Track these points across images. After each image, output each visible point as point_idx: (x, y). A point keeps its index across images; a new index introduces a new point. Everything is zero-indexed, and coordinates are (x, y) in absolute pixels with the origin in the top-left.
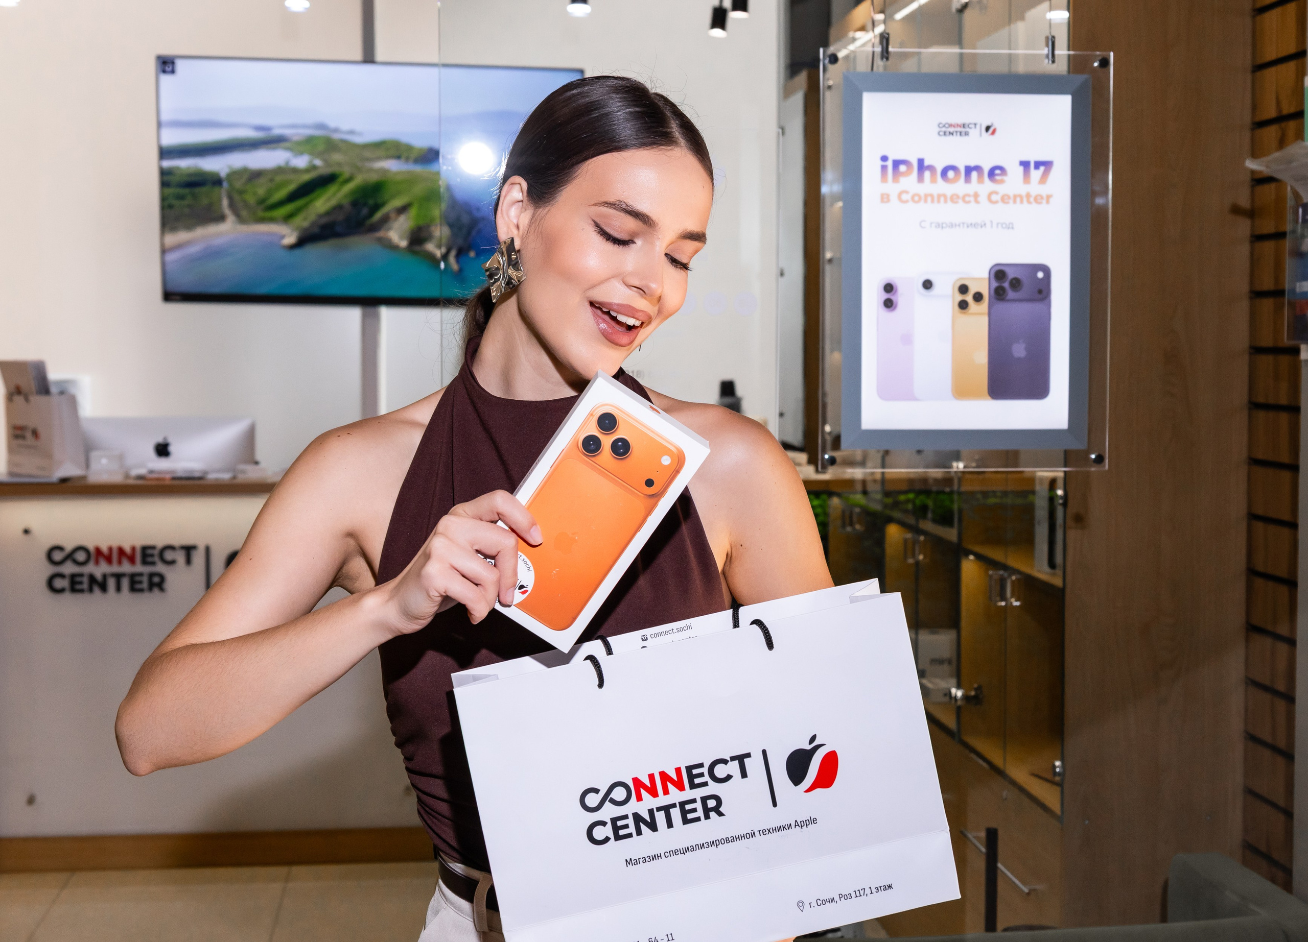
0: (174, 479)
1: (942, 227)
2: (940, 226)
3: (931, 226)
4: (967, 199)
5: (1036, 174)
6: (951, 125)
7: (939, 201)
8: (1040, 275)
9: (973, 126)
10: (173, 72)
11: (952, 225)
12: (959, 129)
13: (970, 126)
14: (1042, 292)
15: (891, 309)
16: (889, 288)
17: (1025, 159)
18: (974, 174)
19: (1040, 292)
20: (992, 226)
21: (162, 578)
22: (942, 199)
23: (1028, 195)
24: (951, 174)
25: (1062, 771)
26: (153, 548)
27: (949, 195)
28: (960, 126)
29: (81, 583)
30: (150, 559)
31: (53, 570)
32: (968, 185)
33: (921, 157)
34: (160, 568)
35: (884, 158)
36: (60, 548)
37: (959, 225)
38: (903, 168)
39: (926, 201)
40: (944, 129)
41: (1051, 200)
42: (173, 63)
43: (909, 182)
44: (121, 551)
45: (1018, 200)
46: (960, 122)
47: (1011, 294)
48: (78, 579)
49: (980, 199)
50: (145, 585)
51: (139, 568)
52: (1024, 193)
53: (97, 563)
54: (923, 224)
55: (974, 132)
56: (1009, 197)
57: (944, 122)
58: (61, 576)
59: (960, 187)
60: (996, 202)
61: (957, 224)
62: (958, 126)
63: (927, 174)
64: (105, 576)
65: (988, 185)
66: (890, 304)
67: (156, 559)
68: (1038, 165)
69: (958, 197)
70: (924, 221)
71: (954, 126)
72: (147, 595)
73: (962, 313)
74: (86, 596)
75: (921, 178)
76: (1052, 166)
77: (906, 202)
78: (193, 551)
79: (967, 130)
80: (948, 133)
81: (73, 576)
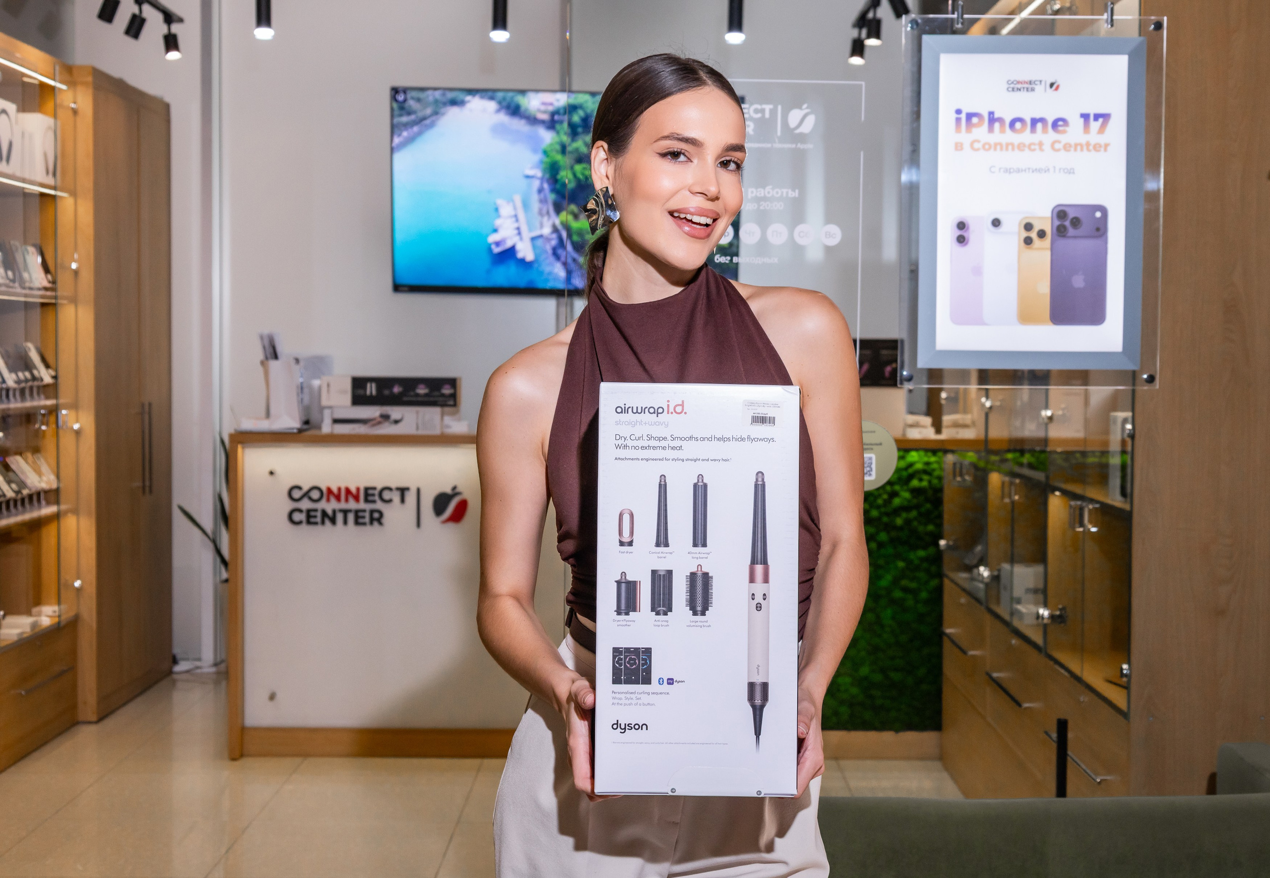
1: (1010, 172)
2: (1008, 171)
3: (1000, 171)
5: (1095, 125)
6: (1018, 82)
7: (1007, 149)
8: (1098, 214)
9: (1038, 83)
10: (404, 101)
11: (1019, 171)
12: (1026, 86)
13: (1036, 83)
14: (1100, 230)
15: (965, 242)
16: (961, 226)
17: (1085, 111)
18: (1039, 126)
19: (1098, 229)
20: (1055, 171)
21: (381, 514)
22: (1010, 147)
23: (1088, 144)
24: (1018, 125)
25: (1128, 672)
26: (374, 488)
27: (1016, 143)
28: (1027, 83)
29: (315, 517)
30: (370, 498)
31: (291, 505)
32: (1034, 135)
33: (991, 110)
34: (379, 505)
35: (959, 112)
36: (300, 488)
37: (1025, 171)
38: (975, 120)
39: (995, 149)
40: (1012, 86)
41: (1109, 148)
42: (404, 93)
43: (981, 132)
44: (348, 491)
45: (1079, 148)
46: (1027, 79)
47: (1071, 231)
48: (312, 514)
49: (1044, 147)
50: (367, 520)
51: (362, 505)
52: (1084, 142)
53: (328, 500)
54: (993, 170)
55: (1039, 88)
56: (1070, 146)
57: (1012, 79)
58: (300, 511)
59: (1026, 137)
60: (1058, 150)
61: (1024, 169)
62: (1026, 82)
63: (997, 125)
64: (334, 512)
65: (1052, 135)
66: (962, 240)
67: (377, 498)
68: (1097, 117)
69: (1024, 145)
70: (994, 167)
71: (1021, 83)
72: (368, 528)
73: (1027, 248)
74: (319, 528)
75: (991, 129)
76: (1110, 118)
77: (978, 149)
78: (407, 494)
79: (1034, 86)
80: (1016, 89)
81: (309, 511)
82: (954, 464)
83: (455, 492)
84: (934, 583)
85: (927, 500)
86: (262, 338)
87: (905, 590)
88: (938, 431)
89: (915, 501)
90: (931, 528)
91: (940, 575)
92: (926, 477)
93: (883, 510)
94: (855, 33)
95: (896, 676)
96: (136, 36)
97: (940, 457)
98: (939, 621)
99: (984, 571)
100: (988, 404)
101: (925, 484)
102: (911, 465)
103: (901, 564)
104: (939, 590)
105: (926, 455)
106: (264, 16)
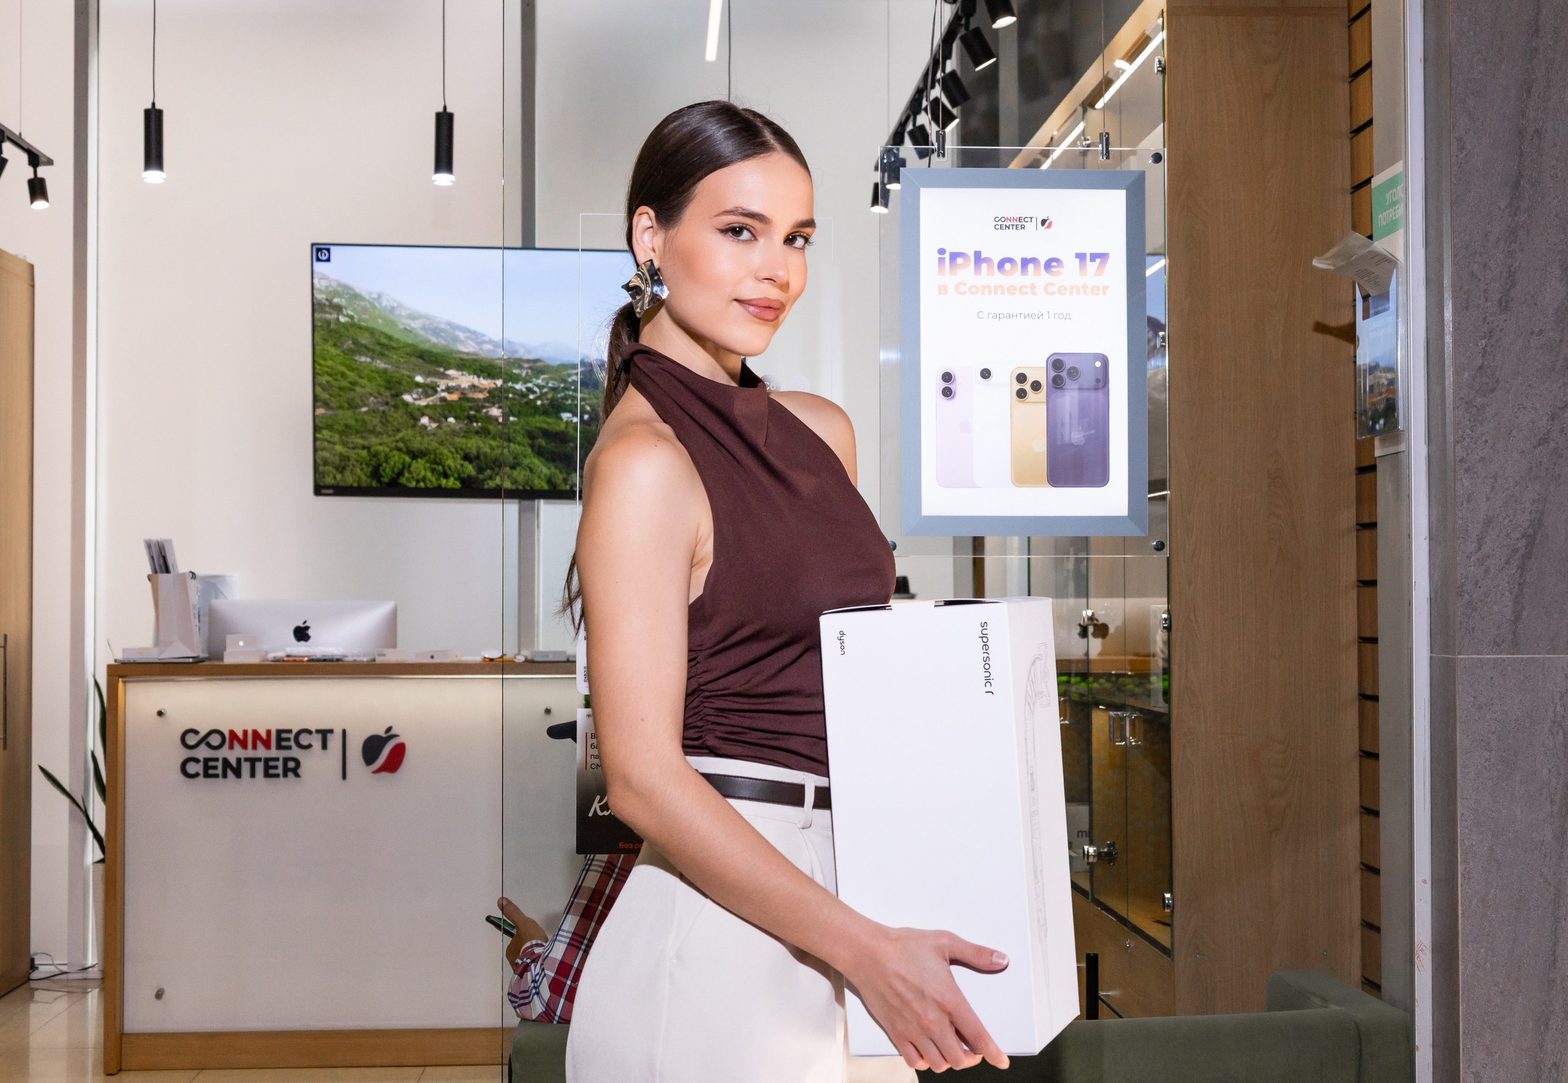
0: (312, 660)
1: (1000, 318)
2: (998, 316)
3: (988, 317)
4: (1024, 290)
5: (1092, 266)
6: (1007, 219)
7: (996, 293)
8: (1098, 364)
9: (1029, 220)
10: (328, 260)
11: (1009, 316)
12: (1015, 223)
13: (1026, 220)
14: (1102, 381)
15: (950, 397)
16: (947, 377)
17: (1081, 251)
18: (1031, 266)
19: (1098, 381)
20: (1049, 317)
21: (298, 763)
22: (999, 290)
23: (1085, 287)
24: (1007, 266)
25: (1171, 903)
26: (290, 731)
27: (1006, 286)
28: (1016, 221)
29: (215, 768)
30: (284, 744)
32: (1024, 277)
33: (978, 249)
34: (295, 752)
35: (942, 251)
36: (196, 732)
37: (1016, 316)
38: (960, 260)
39: (983, 293)
40: (1000, 223)
41: (1107, 291)
42: (328, 250)
43: (966, 272)
44: (256, 735)
45: (1075, 291)
46: (1016, 216)
47: (1068, 383)
48: (211, 764)
49: (1036, 290)
50: (280, 771)
52: (1080, 285)
53: (231, 747)
54: (980, 315)
55: (1030, 226)
56: (1066, 289)
58: (197, 761)
59: (1015, 278)
60: (1053, 293)
61: (1015, 314)
62: (1014, 220)
63: (984, 266)
64: (239, 760)
65: (1044, 277)
66: (948, 393)
67: (292, 743)
68: (1094, 257)
69: (1015, 289)
70: (982, 311)
71: (1010, 221)
72: (281, 780)
73: (1020, 402)
74: (221, 780)
75: (977, 270)
76: (1108, 257)
77: (964, 293)
78: (329, 735)
79: (1024, 223)
80: (1004, 226)
81: (206, 760)
83: (390, 735)
86: (149, 545)
94: (877, 177)
106: (154, 156)
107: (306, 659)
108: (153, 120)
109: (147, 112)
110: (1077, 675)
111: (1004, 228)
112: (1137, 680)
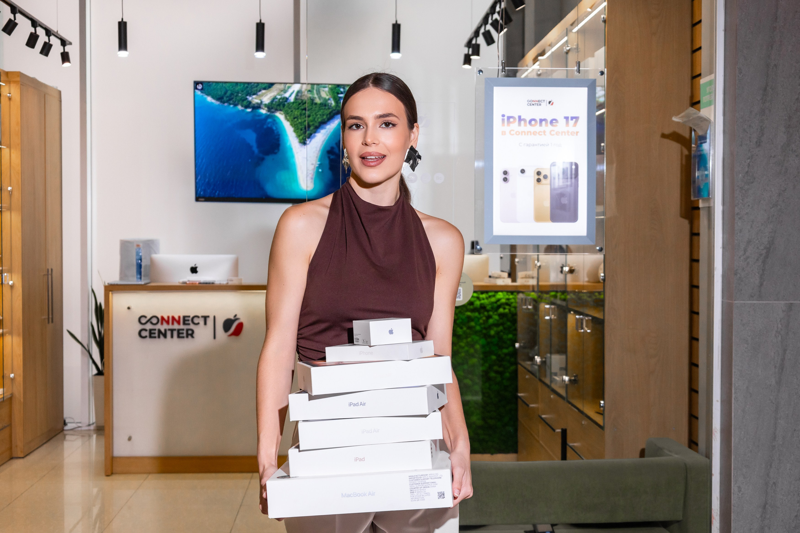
0: (200, 283)
2: (528, 145)
3: (524, 145)
4: (540, 133)
5: (571, 123)
6: (533, 101)
7: (528, 135)
8: (573, 167)
9: (543, 101)
10: (202, 89)
11: (534, 145)
12: (537, 103)
15: (506, 182)
16: (505, 173)
17: (566, 115)
18: (544, 123)
20: (552, 146)
21: (193, 331)
22: (529, 133)
23: (568, 132)
24: (533, 122)
25: (603, 405)
26: (189, 317)
27: (532, 131)
29: (155, 333)
30: (187, 322)
32: (541, 127)
33: (520, 115)
34: (192, 326)
35: (503, 116)
36: (145, 317)
37: (537, 145)
38: (511, 120)
39: (522, 134)
40: (530, 103)
41: (578, 134)
42: (202, 85)
43: (515, 126)
44: (173, 318)
45: (563, 134)
46: (537, 99)
48: (153, 332)
49: (546, 133)
50: (185, 335)
51: (182, 326)
52: (566, 131)
53: (162, 324)
54: (521, 145)
55: (543, 104)
56: (559, 133)
57: (530, 99)
58: (146, 330)
59: (537, 128)
60: (553, 135)
62: (537, 101)
63: (522, 122)
64: (165, 330)
65: (550, 128)
67: (190, 322)
68: (572, 118)
69: (536, 133)
70: (521, 143)
71: (534, 101)
72: (185, 339)
73: (538, 184)
74: (157, 339)
75: (520, 124)
76: (579, 119)
77: (513, 135)
78: (208, 319)
79: (540, 103)
80: (532, 104)
81: (150, 330)
82: (522, 299)
83: (236, 319)
84: (513, 368)
85: (508, 320)
87: (497, 372)
88: (514, 280)
89: (501, 321)
90: (510, 336)
91: (516, 364)
92: (507, 307)
93: (483, 326)
95: (492, 422)
96: (47, 55)
97: (515, 296)
98: (516, 390)
99: (538, 358)
100: (538, 264)
101: (507, 311)
102: (499, 300)
103: (494, 357)
104: (516, 372)
105: (507, 294)
106: (123, 44)
107: (197, 283)
108: (122, 26)
109: (120, 23)
110: (560, 291)
111: (532, 105)
112: (588, 295)
